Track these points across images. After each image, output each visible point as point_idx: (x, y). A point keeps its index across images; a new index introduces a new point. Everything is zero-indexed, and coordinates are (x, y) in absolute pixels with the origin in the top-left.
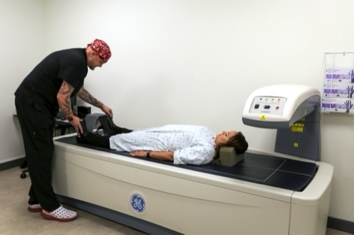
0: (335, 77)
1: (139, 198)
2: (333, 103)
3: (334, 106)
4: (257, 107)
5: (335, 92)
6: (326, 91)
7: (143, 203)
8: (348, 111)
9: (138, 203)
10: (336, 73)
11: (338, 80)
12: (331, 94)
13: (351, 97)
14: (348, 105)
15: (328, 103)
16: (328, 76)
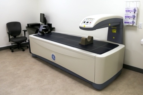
0: (129, 11)
1: (54, 56)
2: (128, 21)
3: (128, 23)
4: (84, 22)
5: (128, 17)
6: (126, 17)
7: (55, 57)
8: (133, 25)
9: (53, 57)
10: (129, 10)
11: (130, 12)
12: (127, 18)
13: (134, 19)
14: (133, 22)
15: (126, 21)
16: (126, 11)
